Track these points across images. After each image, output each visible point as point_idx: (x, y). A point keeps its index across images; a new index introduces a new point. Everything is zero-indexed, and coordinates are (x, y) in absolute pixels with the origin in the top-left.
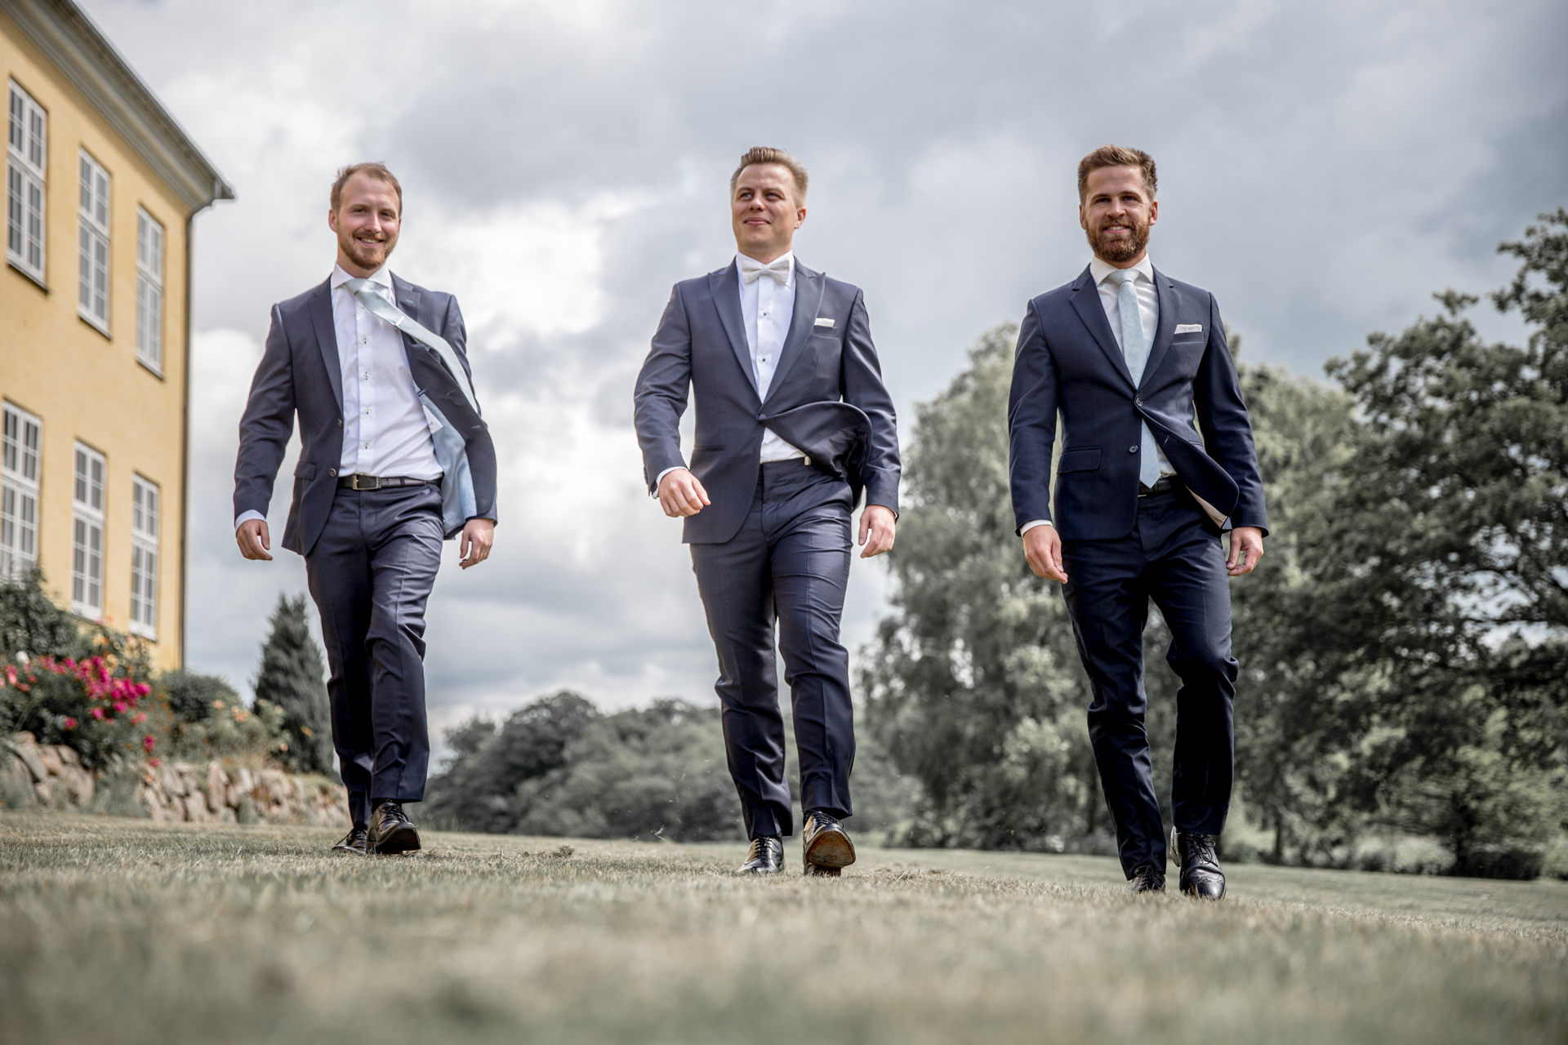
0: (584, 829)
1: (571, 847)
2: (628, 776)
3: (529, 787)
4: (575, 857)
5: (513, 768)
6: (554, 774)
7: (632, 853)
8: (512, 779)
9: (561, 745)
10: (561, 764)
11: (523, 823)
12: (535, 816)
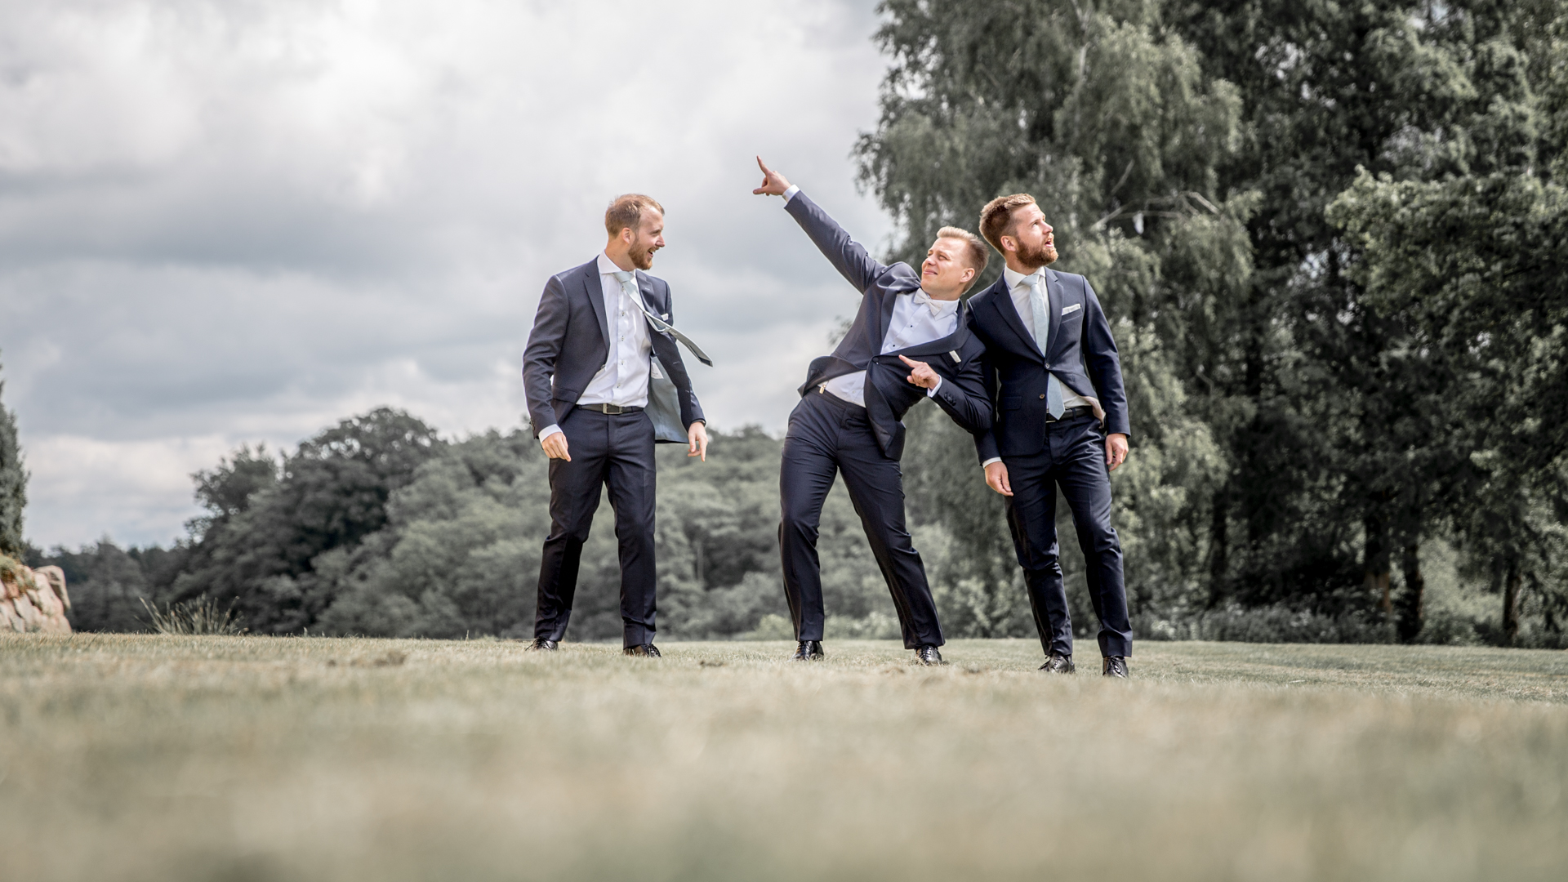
0: (420, 623)
1: (404, 652)
2: (489, 539)
3: (332, 560)
4: (409, 666)
5: (305, 534)
6: (373, 540)
7: (499, 657)
8: (305, 549)
9: (382, 495)
10: (383, 521)
11: (325, 617)
12: (343, 605)
